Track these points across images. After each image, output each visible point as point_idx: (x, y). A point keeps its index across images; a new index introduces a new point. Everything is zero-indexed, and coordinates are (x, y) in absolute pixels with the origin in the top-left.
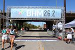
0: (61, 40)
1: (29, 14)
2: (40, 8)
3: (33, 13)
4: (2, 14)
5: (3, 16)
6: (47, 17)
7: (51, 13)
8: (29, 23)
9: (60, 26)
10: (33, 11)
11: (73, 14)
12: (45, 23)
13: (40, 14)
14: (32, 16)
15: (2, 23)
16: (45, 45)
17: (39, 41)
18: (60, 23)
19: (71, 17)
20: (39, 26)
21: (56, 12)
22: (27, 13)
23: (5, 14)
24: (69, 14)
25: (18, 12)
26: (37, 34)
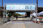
0: (35, 22)
1: (17, 8)
2: (23, 4)
3: (19, 7)
4: (1, 8)
5: (2, 9)
6: (27, 10)
7: (29, 7)
8: (17, 13)
9: (34, 14)
10: (19, 6)
11: (42, 8)
12: (26, 13)
13: (23, 8)
14: (19, 9)
15: (1, 13)
16: (26, 25)
17: (22, 23)
18: (35, 13)
19: (41, 9)
20: (23, 15)
21: (32, 7)
22: (16, 7)
23: (3, 8)
24: (40, 8)
25: (10, 7)
26: (21, 19)
